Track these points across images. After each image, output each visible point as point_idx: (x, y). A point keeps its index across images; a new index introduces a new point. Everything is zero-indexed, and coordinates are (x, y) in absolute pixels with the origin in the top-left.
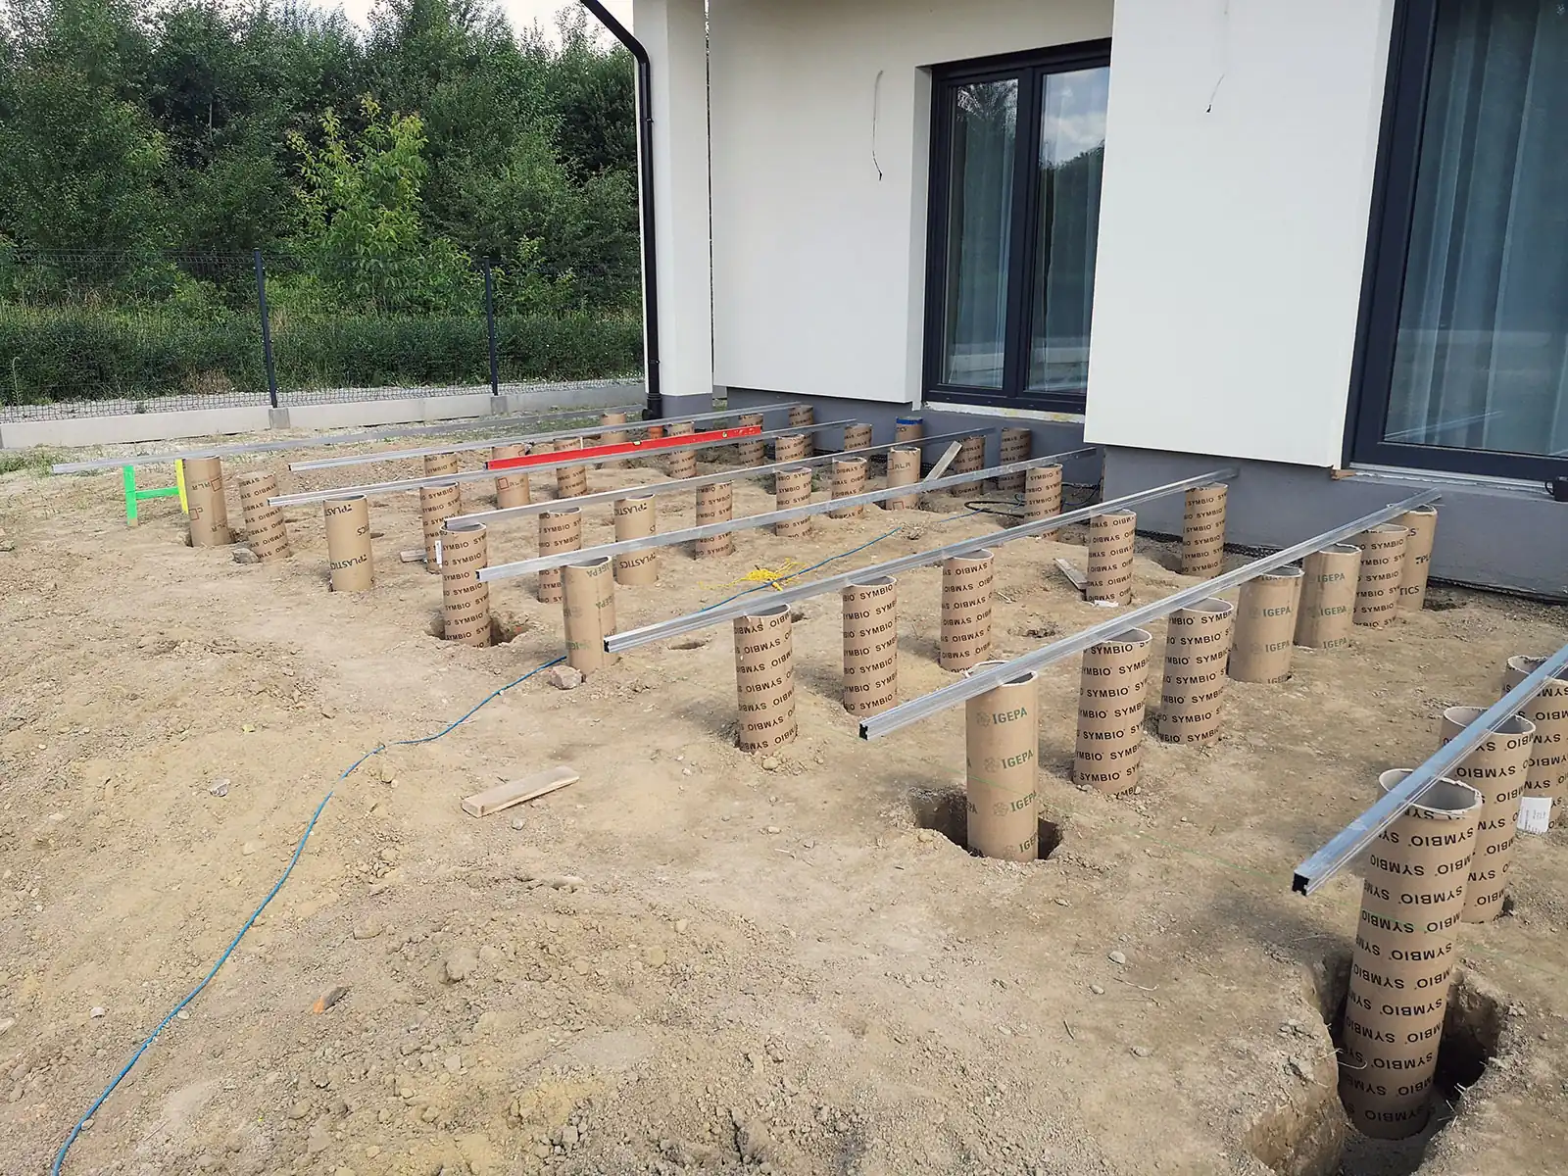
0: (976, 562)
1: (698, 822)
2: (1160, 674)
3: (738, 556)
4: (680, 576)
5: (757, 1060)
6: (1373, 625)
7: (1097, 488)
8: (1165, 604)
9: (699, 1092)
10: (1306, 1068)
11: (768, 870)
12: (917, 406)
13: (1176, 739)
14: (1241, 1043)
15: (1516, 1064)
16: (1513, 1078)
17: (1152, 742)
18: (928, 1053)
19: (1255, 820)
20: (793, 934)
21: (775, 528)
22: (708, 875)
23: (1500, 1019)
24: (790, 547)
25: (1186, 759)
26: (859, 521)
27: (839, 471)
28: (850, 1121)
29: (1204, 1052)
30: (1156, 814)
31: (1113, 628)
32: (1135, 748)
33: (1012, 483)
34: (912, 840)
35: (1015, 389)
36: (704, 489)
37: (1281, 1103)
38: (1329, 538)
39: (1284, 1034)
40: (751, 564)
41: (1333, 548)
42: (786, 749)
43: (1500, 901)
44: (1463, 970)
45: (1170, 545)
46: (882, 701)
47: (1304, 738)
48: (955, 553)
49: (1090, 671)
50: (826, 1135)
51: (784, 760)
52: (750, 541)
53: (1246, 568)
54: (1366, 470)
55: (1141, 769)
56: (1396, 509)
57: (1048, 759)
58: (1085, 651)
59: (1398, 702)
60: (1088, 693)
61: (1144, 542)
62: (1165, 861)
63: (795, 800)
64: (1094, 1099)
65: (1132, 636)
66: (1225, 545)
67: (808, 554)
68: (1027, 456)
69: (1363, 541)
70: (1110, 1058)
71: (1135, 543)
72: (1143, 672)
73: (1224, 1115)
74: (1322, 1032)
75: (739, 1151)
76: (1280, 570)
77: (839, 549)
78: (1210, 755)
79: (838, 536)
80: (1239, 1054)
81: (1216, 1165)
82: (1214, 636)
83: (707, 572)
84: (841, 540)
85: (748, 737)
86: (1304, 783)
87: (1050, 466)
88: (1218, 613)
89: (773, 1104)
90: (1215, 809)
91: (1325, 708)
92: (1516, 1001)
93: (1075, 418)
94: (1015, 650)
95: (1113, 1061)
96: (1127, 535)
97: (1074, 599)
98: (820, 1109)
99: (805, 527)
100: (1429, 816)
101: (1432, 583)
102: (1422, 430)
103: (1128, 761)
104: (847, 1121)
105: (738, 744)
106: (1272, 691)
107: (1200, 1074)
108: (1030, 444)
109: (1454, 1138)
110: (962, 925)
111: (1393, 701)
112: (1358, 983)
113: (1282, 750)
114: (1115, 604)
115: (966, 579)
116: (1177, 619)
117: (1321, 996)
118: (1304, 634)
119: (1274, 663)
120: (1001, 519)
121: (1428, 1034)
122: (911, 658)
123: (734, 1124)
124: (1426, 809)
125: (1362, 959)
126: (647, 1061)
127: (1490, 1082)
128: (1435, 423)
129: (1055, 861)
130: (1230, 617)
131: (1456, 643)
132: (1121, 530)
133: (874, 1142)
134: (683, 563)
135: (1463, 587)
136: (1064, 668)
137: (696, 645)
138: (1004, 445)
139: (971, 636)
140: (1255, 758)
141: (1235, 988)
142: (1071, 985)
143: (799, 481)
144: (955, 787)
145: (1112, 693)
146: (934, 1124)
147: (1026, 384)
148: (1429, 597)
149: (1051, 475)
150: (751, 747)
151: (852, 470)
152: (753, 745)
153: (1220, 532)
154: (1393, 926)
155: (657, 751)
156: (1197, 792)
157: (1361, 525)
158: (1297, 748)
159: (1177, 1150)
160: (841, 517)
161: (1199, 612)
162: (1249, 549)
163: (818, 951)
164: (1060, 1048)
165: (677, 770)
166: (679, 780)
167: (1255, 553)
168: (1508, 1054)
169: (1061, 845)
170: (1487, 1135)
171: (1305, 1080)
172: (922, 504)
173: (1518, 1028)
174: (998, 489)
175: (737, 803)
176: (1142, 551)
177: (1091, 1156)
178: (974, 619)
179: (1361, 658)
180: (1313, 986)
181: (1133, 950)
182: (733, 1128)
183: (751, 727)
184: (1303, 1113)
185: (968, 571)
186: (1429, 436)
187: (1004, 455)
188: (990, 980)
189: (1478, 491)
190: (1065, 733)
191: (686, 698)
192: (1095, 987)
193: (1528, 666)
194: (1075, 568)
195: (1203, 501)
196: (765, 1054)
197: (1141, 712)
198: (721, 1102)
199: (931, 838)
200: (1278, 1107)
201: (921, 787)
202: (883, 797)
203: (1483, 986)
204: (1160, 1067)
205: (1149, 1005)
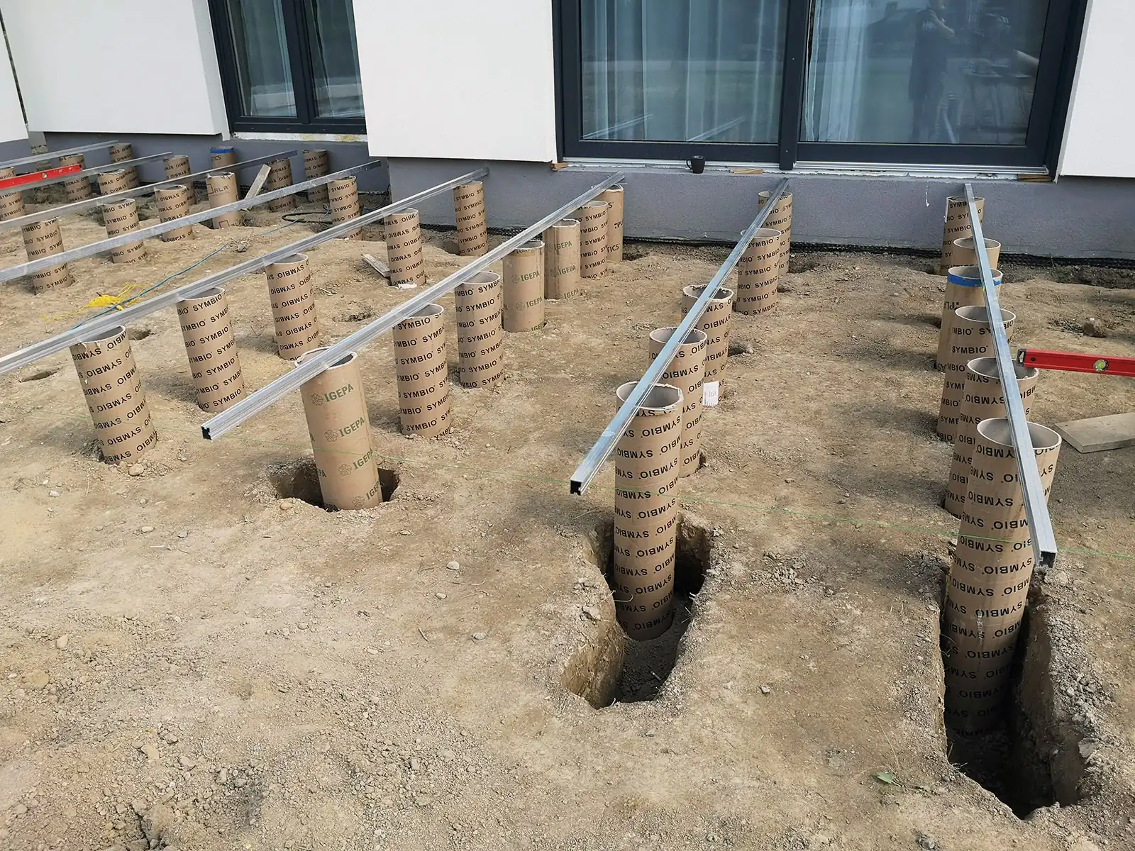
0: (293, 265)
1: (72, 538)
2: (455, 336)
3: (79, 286)
4: (22, 312)
5: (151, 750)
6: (593, 277)
7: (388, 194)
8: (449, 282)
9: (95, 798)
10: (594, 612)
11: (145, 566)
12: (226, 136)
13: (473, 385)
14: (548, 607)
15: (723, 570)
16: (723, 581)
17: (457, 390)
18: (310, 693)
19: (537, 435)
20: (177, 619)
21: (111, 256)
22: (87, 585)
23: (709, 541)
24: (127, 272)
25: (483, 398)
26: (191, 241)
27: (162, 199)
28: (248, 775)
29: (524, 622)
30: (467, 446)
31: (412, 307)
32: (445, 398)
33: (319, 196)
34: (275, 510)
35: (308, 118)
36: (30, 228)
37: (582, 644)
38: (558, 216)
39: (577, 592)
40: (93, 291)
41: (561, 222)
42: (151, 454)
43: (698, 458)
44: (682, 512)
45: (449, 233)
46: (232, 396)
47: (562, 367)
48: (276, 259)
49: (400, 344)
50: (227, 794)
51: (149, 464)
52: (89, 271)
53: (504, 245)
54: (574, 162)
55: (451, 413)
56: (597, 189)
57: (379, 419)
58: (394, 328)
59: (617, 330)
60: (402, 361)
61: (429, 233)
62: (478, 481)
63: (164, 498)
64: (449, 685)
65: (428, 310)
66: (487, 229)
67: (147, 276)
68: (327, 172)
69: (580, 215)
70: (457, 648)
71: (422, 235)
72: (441, 338)
73: (544, 667)
74: (601, 581)
75: (145, 836)
76: (528, 244)
77: (174, 269)
78: (500, 392)
79: (172, 257)
80: (549, 616)
81: (545, 708)
82: (489, 301)
83: (49, 305)
84: (176, 260)
85: (109, 451)
86: (566, 401)
87: (346, 178)
88: (490, 283)
89: (172, 783)
90: (508, 432)
91: (571, 343)
92: (717, 526)
93: (360, 138)
94: (341, 334)
95: (459, 650)
96: (414, 229)
97: (382, 286)
98: (219, 772)
99: (140, 252)
100: (652, 414)
101: (627, 241)
102: (606, 131)
103: (441, 410)
104: (245, 775)
105: (102, 458)
106: (535, 336)
107: (525, 641)
108: (327, 162)
109: (695, 634)
110: (327, 572)
111: (613, 330)
112: (620, 541)
113: (548, 379)
114: (414, 286)
115: (287, 281)
116: (461, 292)
117: (597, 553)
118: (551, 291)
119: (534, 315)
120: (314, 227)
121: (667, 563)
122: (254, 354)
123: (137, 814)
124: (649, 409)
125: (621, 523)
126: (34, 789)
127: (710, 587)
128: (614, 125)
129: (396, 501)
130: (500, 284)
131: (646, 282)
132: (409, 227)
133: (270, 788)
134: (23, 300)
135: (645, 242)
136: (381, 343)
137: (47, 374)
138: (308, 165)
139: (301, 329)
140: (530, 388)
141: (540, 565)
142: (421, 598)
143: (126, 212)
144: (306, 458)
145: (420, 359)
146: (322, 753)
147: (316, 113)
148: (625, 252)
149: (347, 186)
150: (115, 459)
151: (175, 196)
152: (116, 457)
153: (483, 219)
154: (637, 495)
155: (20, 480)
156: (494, 422)
157: (576, 204)
158: (557, 376)
159: (515, 706)
160: (173, 240)
161: (476, 284)
162: (504, 231)
163: (202, 628)
164: (417, 651)
165: (42, 494)
166: (45, 503)
167: (510, 233)
168: (717, 564)
169: (399, 487)
170: (714, 626)
171: (595, 620)
172: (245, 221)
173: (720, 544)
174: (310, 202)
175: (108, 512)
176: (430, 240)
177: (453, 731)
178: (300, 314)
179: (589, 302)
180: (591, 549)
181: (463, 557)
182: (137, 817)
183: (111, 442)
184: (597, 645)
185: (288, 273)
186: (611, 134)
187: (308, 173)
188: (356, 612)
189: (647, 171)
190: (389, 396)
191: (44, 425)
192: (439, 594)
193: (695, 292)
194: (380, 260)
195: (467, 196)
196: (159, 741)
197: (445, 369)
198: (120, 799)
199: (291, 505)
200: (580, 648)
201: (276, 463)
202: (245, 479)
203: (697, 521)
204: (495, 644)
205: (481, 596)
